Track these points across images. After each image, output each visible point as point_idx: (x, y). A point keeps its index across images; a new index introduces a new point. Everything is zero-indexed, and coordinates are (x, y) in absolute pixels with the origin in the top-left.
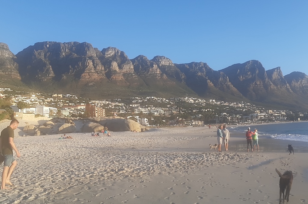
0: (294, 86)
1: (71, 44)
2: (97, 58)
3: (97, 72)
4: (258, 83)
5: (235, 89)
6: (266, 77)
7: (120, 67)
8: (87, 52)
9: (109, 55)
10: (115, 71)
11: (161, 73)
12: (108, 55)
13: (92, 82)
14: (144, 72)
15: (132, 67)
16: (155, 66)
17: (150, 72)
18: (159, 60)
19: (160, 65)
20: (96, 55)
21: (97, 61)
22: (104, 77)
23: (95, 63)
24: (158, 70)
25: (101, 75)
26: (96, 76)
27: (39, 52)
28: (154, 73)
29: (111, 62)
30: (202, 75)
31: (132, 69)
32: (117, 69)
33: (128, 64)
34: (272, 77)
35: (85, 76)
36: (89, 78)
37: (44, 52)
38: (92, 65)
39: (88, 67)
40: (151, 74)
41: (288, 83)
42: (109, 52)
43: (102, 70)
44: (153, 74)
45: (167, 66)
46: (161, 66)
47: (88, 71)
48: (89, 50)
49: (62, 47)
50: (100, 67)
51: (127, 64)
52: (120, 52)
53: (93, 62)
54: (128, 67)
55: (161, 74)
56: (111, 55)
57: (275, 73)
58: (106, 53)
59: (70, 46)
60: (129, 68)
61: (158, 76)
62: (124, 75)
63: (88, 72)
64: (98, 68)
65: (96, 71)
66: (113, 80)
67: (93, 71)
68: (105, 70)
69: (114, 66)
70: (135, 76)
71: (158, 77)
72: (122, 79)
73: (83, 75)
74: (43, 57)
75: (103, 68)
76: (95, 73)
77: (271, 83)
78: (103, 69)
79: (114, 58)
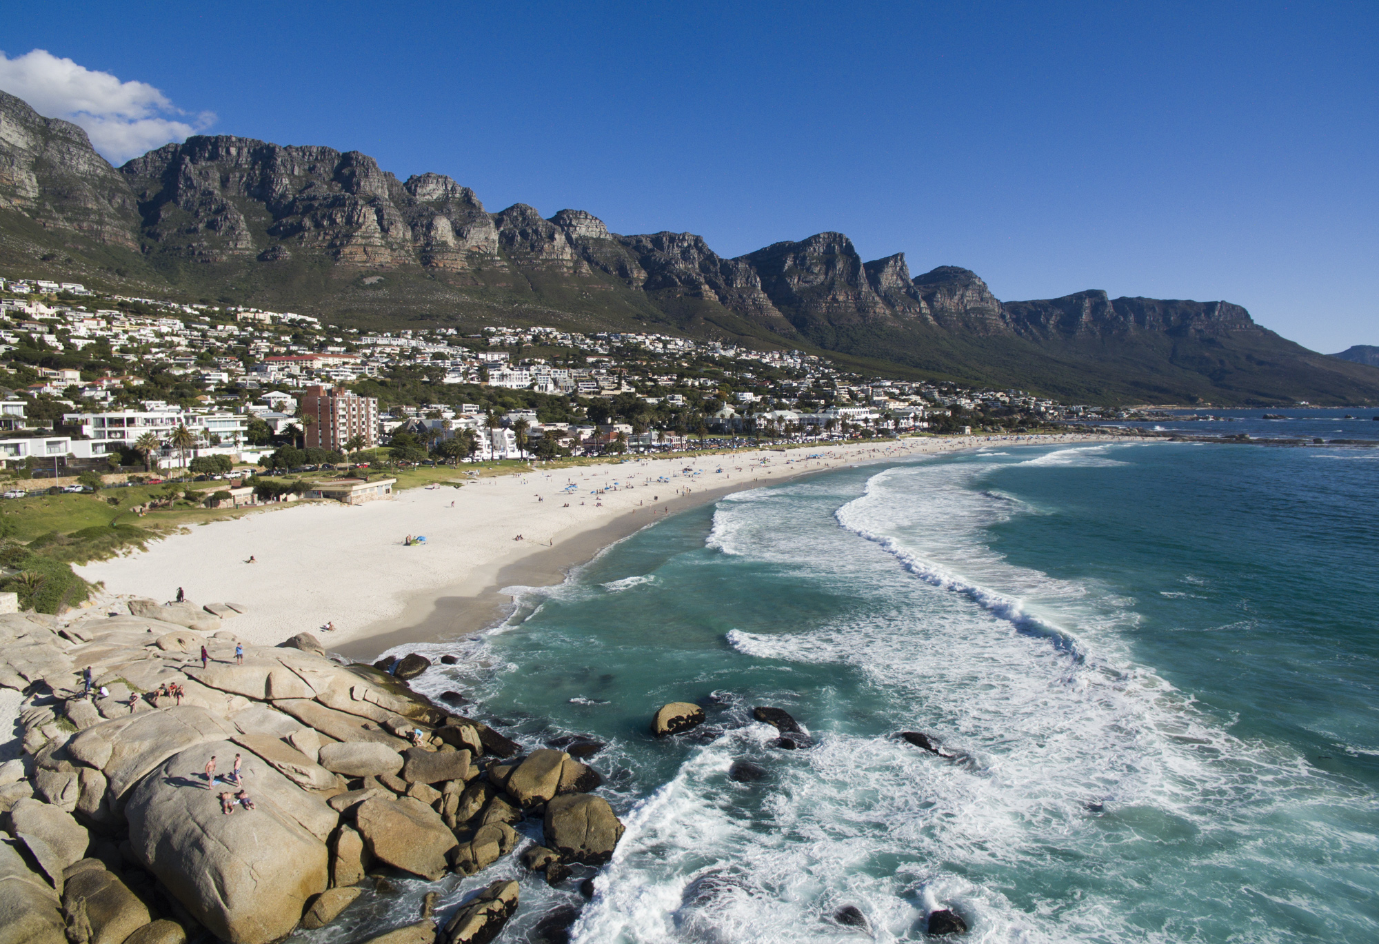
0: (942, 309)
1: (311, 155)
2: (392, 204)
3: (389, 245)
4: (841, 298)
5: (776, 313)
6: (862, 281)
7: (459, 234)
8: (362, 184)
9: (427, 197)
10: (445, 244)
11: (575, 257)
12: (424, 195)
13: (373, 274)
14: (529, 253)
15: (495, 236)
16: (560, 239)
17: (544, 254)
18: (571, 220)
19: (574, 236)
20: (387, 193)
21: (391, 211)
22: (412, 261)
23: (386, 217)
24: (568, 250)
25: (403, 253)
26: (385, 257)
27: (204, 168)
28: (554, 256)
29: (432, 216)
30: (688, 269)
31: (494, 241)
32: (451, 240)
33: (483, 225)
34: (879, 282)
35: (354, 254)
36: (365, 262)
37: (219, 170)
38: (376, 224)
39: (363, 227)
40: (547, 260)
41: (924, 298)
42: (428, 189)
43: (405, 240)
44: (553, 260)
45: (592, 238)
46: (577, 239)
47: (364, 242)
48: (367, 176)
49: (280, 160)
50: (400, 231)
51: (482, 227)
52: (459, 190)
53: (379, 212)
54: (482, 236)
55: (576, 262)
56: (435, 197)
57: (889, 270)
58: (419, 190)
59: (307, 157)
60: (485, 237)
61: (568, 268)
62: (470, 256)
63: (361, 245)
64: (393, 232)
65: (387, 243)
66: (437, 270)
67: (378, 242)
68: (415, 239)
69: (440, 229)
70: (502, 263)
71: (565, 270)
72: (463, 268)
73: (347, 250)
74: (217, 184)
75: (410, 233)
76: (383, 249)
77: (877, 299)
78: (409, 235)
79: (441, 206)
